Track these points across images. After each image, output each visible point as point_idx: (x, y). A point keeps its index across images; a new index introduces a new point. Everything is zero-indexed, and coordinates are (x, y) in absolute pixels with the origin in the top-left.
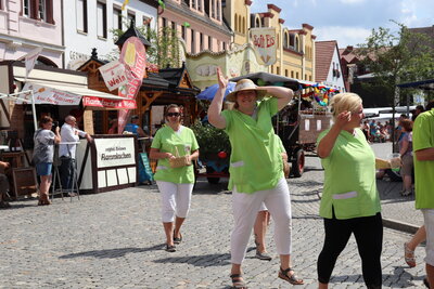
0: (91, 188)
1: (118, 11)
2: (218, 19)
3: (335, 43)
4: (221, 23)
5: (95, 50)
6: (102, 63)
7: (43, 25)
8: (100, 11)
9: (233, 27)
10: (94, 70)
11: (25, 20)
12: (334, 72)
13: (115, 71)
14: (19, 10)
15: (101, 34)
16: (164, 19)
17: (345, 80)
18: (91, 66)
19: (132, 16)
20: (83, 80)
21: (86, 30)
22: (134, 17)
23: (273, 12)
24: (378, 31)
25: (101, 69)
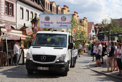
0: (22, 63)
1: (32, 13)
3: (93, 23)
5: (25, 24)
6: (27, 28)
7: (11, 17)
8: (27, 13)
10: (24, 29)
11: (6, 15)
12: (93, 31)
14: (4, 12)
15: (27, 19)
17: (96, 33)
18: (24, 28)
19: (36, 14)
20: (21, 32)
21: (23, 18)
22: (36, 15)
23: (76, 14)
24: (104, 20)
25: (26, 29)
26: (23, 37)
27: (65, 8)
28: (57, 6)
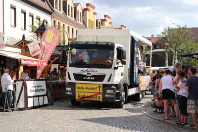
0: (24, 107)
1: (32, 16)
2: (80, 21)
4: (82, 23)
5: (24, 35)
6: (29, 42)
8: (23, 15)
9: (88, 26)
10: (24, 46)
13: (35, 46)
15: (23, 28)
16: (54, 21)
18: (22, 43)
20: (19, 50)
21: (15, 26)
22: (39, 19)
24: (167, 28)
25: (29, 45)
26: (25, 60)
27: (89, 8)
28: (76, 5)
